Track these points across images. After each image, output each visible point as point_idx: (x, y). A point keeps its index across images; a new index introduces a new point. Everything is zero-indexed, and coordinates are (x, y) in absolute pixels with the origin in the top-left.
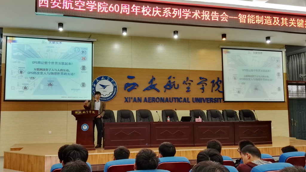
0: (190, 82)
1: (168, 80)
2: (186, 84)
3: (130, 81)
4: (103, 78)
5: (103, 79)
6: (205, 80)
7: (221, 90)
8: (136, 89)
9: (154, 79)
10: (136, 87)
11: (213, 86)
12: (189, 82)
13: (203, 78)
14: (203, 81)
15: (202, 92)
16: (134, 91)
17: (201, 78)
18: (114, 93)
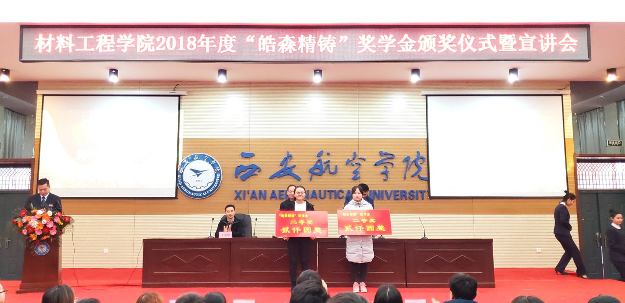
0: (361, 162)
1: (317, 159)
2: (353, 165)
3: (246, 163)
4: (196, 158)
5: (197, 160)
6: (390, 156)
7: (423, 174)
8: (257, 175)
9: (290, 156)
10: (256, 173)
11: (408, 168)
12: (357, 161)
13: (386, 154)
14: (386, 159)
15: (384, 180)
16: (252, 180)
17: (381, 154)
18: (216, 183)
